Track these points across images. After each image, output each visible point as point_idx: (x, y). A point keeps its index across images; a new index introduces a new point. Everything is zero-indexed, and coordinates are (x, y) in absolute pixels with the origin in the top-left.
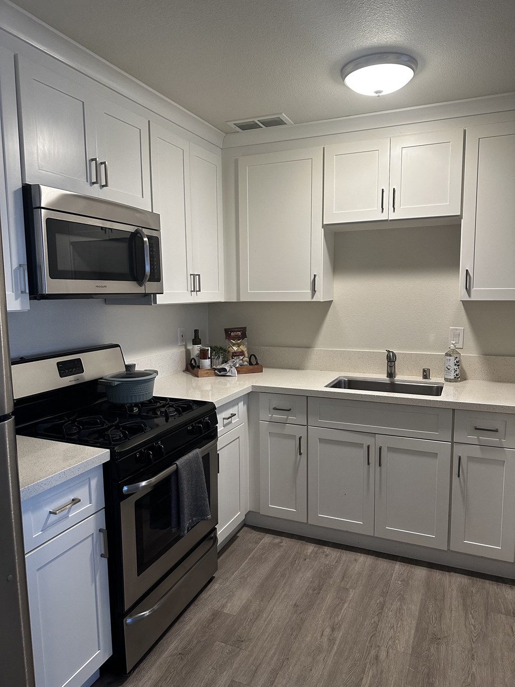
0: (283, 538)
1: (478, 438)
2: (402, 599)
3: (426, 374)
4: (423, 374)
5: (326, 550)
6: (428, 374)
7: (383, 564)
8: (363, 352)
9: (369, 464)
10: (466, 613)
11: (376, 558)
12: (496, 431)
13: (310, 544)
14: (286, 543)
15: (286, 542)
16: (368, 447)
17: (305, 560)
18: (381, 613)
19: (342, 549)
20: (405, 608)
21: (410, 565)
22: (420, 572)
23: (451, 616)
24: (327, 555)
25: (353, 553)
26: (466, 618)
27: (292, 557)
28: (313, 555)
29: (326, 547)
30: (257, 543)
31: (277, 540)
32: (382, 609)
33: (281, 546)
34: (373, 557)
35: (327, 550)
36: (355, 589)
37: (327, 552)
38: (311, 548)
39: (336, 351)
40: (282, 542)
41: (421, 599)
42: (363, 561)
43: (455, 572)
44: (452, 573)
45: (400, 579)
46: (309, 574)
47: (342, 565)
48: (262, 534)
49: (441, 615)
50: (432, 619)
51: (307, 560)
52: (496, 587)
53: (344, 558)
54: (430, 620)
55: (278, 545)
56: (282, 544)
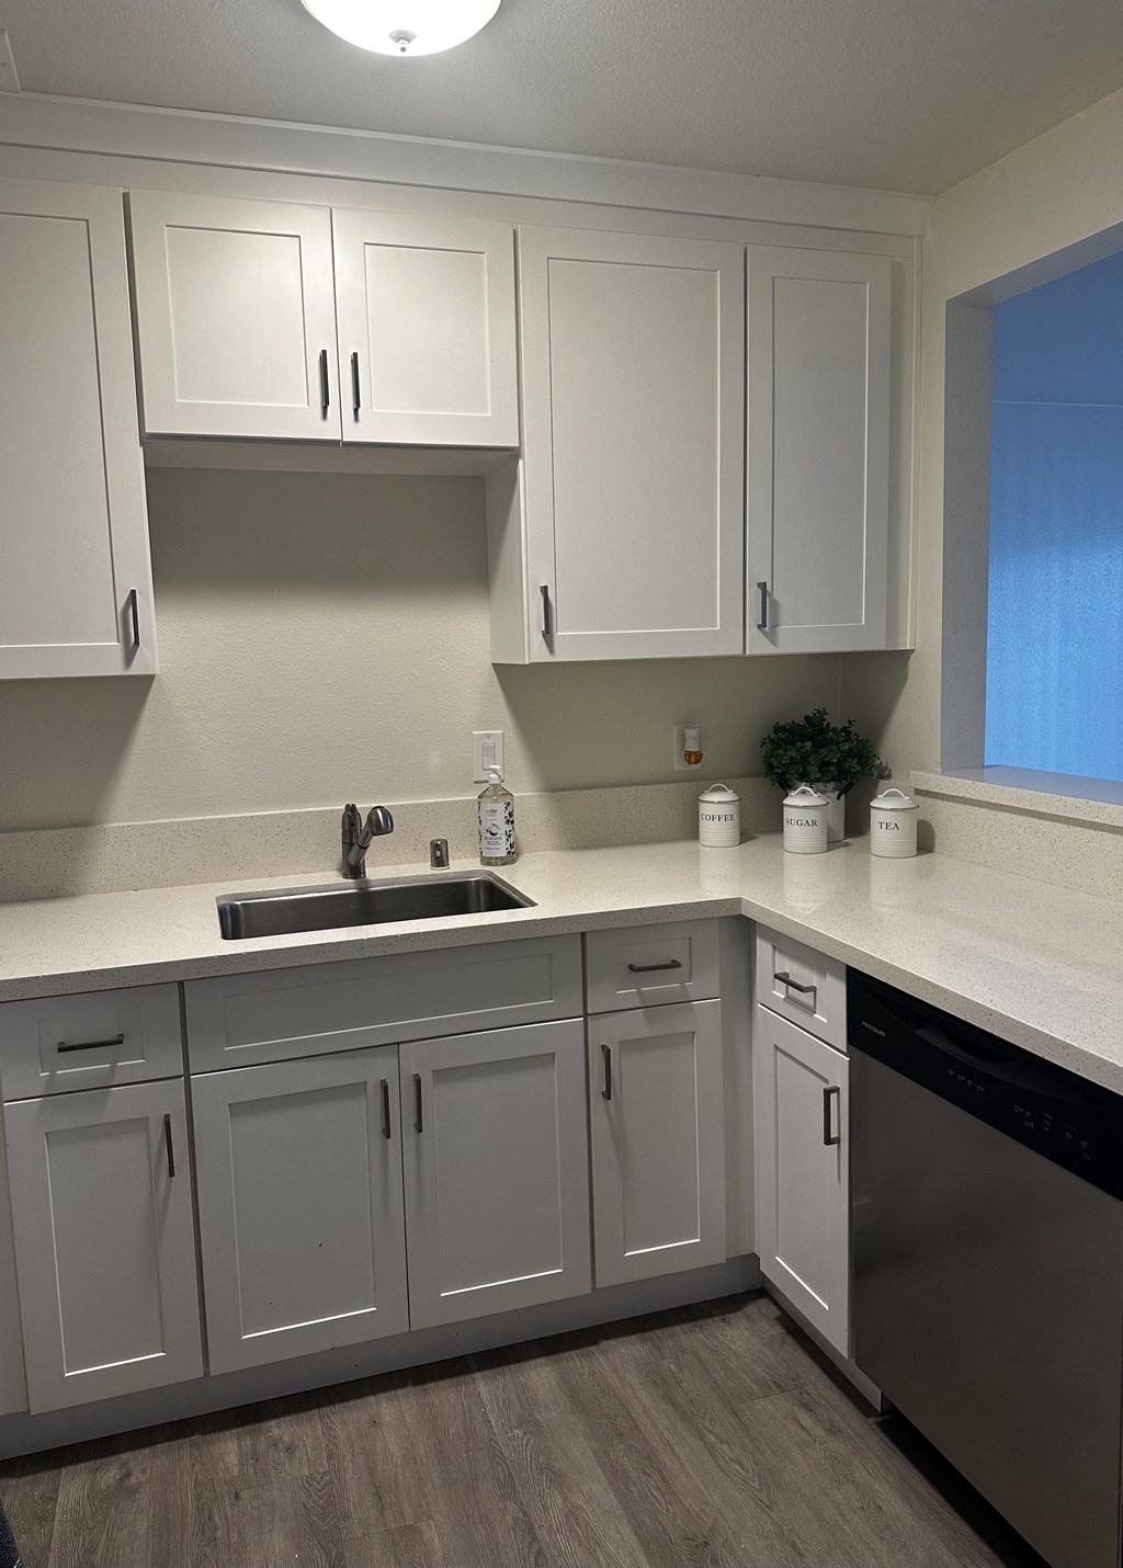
0: (124, 1456)
1: (640, 993)
2: (557, 1480)
3: (439, 856)
4: (433, 853)
5: (276, 1432)
6: (444, 853)
7: (445, 1396)
8: (263, 817)
9: (387, 1133)
10: (702, 1437)
11: (419, 1388)
12: (675, 965)
13: (221, 1435)
14: (144, 1470)
15: (143, 1465)
16: (385, 1088)
17: (237, 1497)
18: (539, 1552)
19: (318, 1407)
20: (580, 1502)
21: (506, 1369)
22: (540, 1375)
23: (682, 1464)
24: (289, 1449)
25: (352, 1403)
26: (711, 1450)
27: (191, 1509)
28: (251, 1471)
29: (273, 1423)
30: (45, 1518)
31: (109, 1472)
32: (535, 1539)
33: (136, 1489)
34: (410, 1390)
35: (280, 1429)
36: (431, 1518)
37: (286, 1438)
38: (229, 1449)
39: (182, 823)
40: (128, 1475)
41: (594, 1453)
42: (392, 1411)
43: (607, 1338)
44: (604, 1344)
45: (514, 1423)
46: (278, 1542)
47: (349, 1457)
48: (45, 1476)
49: (659, 1471)
50: (652, 1495)
51: (245, 1494)
52: (701, 1335)
53: (341, 1433)
54: (653, 1504)
55: (123, 1490)
56: (133, 1481)
